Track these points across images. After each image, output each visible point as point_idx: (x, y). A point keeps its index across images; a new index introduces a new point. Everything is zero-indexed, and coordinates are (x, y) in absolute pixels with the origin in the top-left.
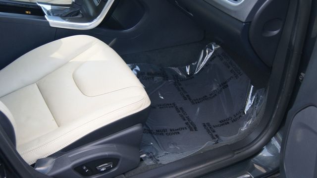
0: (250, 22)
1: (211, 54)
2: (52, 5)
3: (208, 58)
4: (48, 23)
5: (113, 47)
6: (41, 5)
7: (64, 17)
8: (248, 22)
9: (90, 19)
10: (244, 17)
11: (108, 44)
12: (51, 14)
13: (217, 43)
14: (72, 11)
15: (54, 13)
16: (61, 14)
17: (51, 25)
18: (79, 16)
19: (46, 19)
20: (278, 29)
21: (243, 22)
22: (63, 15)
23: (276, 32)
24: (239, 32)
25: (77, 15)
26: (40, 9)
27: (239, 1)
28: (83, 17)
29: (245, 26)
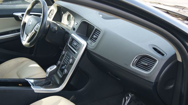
0: (157, 82)
1: (129, 100)
2: (34, 79)
4: (33, 90)
5: (72, 101)
6: (28, 80)
7: (42, 86)
9: (58, 86)
10: (153, 80)
11: (69, 99)
12: (34, 85)
13: (132, 93)
14: (47, 82)
15: (35, 84)
16: (40, 84)
17: (35, 92)
18: (51, 85)
19: (32, 88)
20: (172, 85)
21: (153, 83)
22: (41, 85)
23: (172, 86)
24: (151, 88)
25: (49, 84)
26: (27, 82)
27: (149, 71)
28: (53, 84)
29: (154, 84)
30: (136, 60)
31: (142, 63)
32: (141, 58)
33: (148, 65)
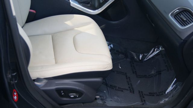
0: (187, 41)
1: (158, 52)
3: (155, 53)
4: (70, 3)
8: (185, 41)
9: (94, 9)
10: (184, 37)
13: (163, 47)
17: (71, 5)
18: (89, 5)
21: (182, 40)
22: (80, 2)
24: (178, 44)
25: (88, 4)
27: (184, 26)
28: (91, 6)
29: (183, 42)
30: (177, 11)
31: (182, 16)
32: (183, 11)
33: (186, 21)
